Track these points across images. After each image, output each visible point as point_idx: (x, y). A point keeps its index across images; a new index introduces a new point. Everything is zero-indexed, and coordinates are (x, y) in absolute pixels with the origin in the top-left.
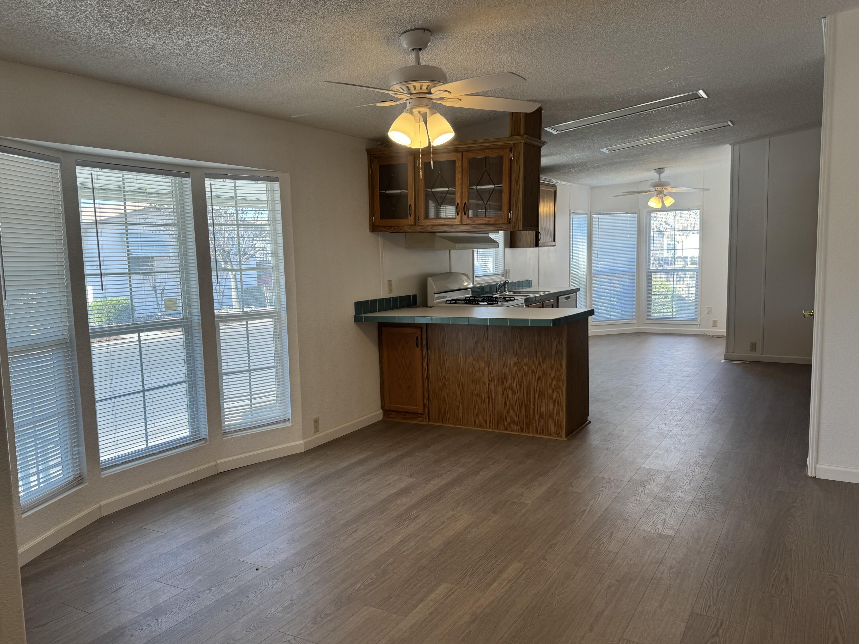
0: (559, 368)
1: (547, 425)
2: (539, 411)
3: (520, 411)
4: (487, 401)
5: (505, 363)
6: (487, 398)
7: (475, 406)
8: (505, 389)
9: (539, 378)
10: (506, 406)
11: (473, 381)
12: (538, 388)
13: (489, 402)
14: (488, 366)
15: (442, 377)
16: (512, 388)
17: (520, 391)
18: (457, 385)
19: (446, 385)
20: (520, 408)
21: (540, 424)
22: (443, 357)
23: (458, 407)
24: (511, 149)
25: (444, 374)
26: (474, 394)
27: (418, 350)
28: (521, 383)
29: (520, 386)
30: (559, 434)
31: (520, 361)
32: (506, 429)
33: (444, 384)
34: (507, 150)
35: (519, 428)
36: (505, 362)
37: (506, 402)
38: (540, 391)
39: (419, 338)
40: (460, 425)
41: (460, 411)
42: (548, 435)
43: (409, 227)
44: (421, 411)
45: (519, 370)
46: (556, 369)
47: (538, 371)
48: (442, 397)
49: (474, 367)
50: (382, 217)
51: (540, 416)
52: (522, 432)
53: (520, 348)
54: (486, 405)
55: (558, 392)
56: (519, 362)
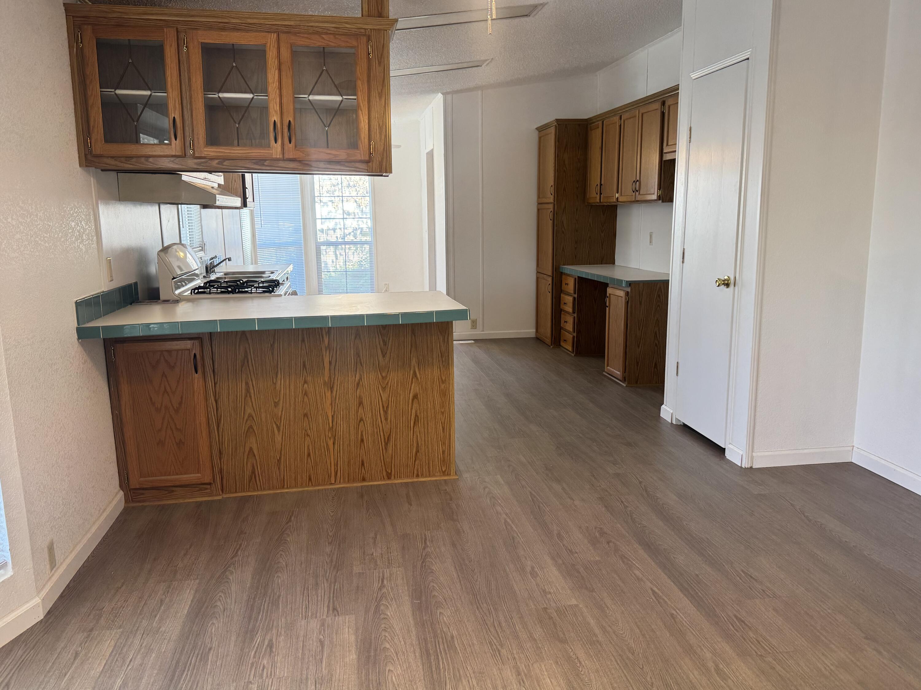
0: (443, 378)
1: (427, 462)
2: (415, 445)
3: (386, 449)
4: (331, 443)
5: (359, 380)
6: (330, 438)
7: (309, 455)
8: (361, 420)
9: (415, 397)
10: (362, 445)
11: (306, 415)
12: (414, 411)
13: (334, 444)
14: (332, 389)
15: (246, 417)
16: (372, 418)
17: (386, 419)
18: (275, 426)
19: (255, 428)
20: (386, 444)
21: (417, 463)
22: (247, 384)
23: (279, 461)
24: (369, 39)
25: (249, 410)
26: (308, 435)
27: (197, 377)
28: (387, 407)
29: (386, 412)
30: (445, 471)
31: (384, 375)
32: (364, 480)
33: (251, 427)
34: (364, 39)
35: (385, 474)
36: (361, 379)
37: (362, 440)
38: (416, 416)
39: (198, 356)
40: (283, 488)
41: (282, 467)
42: (430, 476)
43: (172, 159)
44: (207, 479)
45: (384, 389)
46: (440, 380)
47: (412, 387)
48: (247, 449)
49: (306, 394)
50: (109, 139)
51: (417, 451)
52: (389, 478)
53: (384, 356)
54: (328, 449)
55: (443, 413)
56: (383, 377)
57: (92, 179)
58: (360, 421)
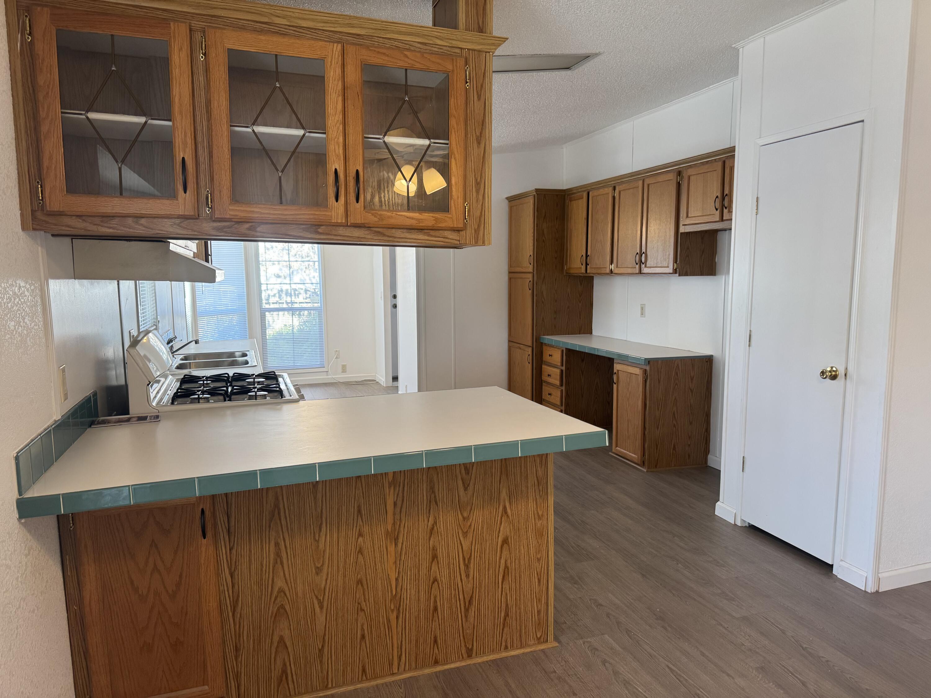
0: (540, 513)
1: (518, 628)
2: (504, 605)
3: (466, 617)
4: (393, 616)
5: (433, 525)
6: (393, 611)
7: (363, 637)
8: (435, 580)
9: (505, 541)
10: (436, 615)
11: (358, 582)
12: (503, 561)
13: (397, 618)
14: (396, 539)
15: (275, 593)
16: (450, 577)
17: (467, 576)
18: (316, 602)
19: (287, 608)
20: (467, 610)
21: (505, 630)
22: (277, 544)
23: (321, 651)
25: (280, 583)
26: (362, 610)
27: (205, 544)
28: (470, 559)
29: (467, 566)
30: (541, 637)
31: (465, 515)
32: (436, 662)
33: (282, 606)
35: (464, 651)
36: (435, 523)
37: (436, 609)
38: (506, 567)
39: (207, 513)
40: (326, 688)
41: (325, 659)
42: (522, 647)
43: (178, 221)
44: (218, 693)
45: (465, 534)
46: (536, 516)
47: (501, 529)
48: (276, 639)
49: (360, 551)
50: (73, 187)
51: (507, 615)
52: (470, 656)
53: (466, 489)
54: (390, 628)
55: (539, 560)
56: (464, 518)
57: (40, 248)
58: (433, 583)
